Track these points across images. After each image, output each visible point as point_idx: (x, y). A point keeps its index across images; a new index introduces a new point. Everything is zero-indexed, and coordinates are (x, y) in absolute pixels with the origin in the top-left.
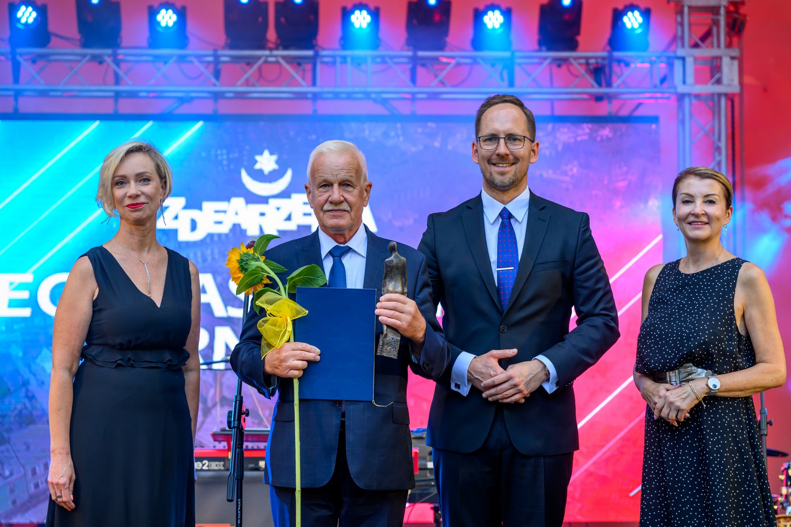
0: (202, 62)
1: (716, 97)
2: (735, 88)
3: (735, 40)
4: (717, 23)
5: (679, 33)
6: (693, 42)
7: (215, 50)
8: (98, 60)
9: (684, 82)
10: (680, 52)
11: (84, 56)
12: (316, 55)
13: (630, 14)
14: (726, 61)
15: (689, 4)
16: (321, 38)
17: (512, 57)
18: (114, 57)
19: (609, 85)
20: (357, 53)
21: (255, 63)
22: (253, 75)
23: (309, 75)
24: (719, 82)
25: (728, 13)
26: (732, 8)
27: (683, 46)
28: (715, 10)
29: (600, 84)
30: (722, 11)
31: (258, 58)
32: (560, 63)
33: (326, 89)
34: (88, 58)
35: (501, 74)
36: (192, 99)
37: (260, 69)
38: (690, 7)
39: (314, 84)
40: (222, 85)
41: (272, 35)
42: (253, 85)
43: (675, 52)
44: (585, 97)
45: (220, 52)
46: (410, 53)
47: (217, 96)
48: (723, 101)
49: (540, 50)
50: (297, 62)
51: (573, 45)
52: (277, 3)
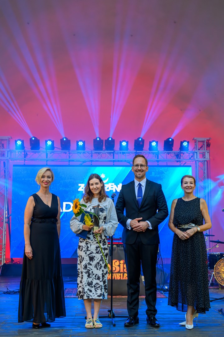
0: (88, 153)
1: (204, 161)
2: (208, 159)
3: (208, 148)
4: (204, 145)
5: (195, 147)
6: (198, 149)
7: (91, 151)
8: (65, 153)
9: (197, 158)
10: (196, 151)
11: (62, 152)
12: (114, 152)
13: (184, 143)
14: (206, 153)
16: (115, 148)
17: (158, 152)
18: (69, 152)
19: (180, 158)
20: (123, 151)
21: (101, 153)
23: (112, 156)
24: (205, 158)
25: (206, 142)
26: (207, 141)
27: (196, 150)
28: (203, 142)
29: (178, 159)
32: (168, 153)
33: (116, 159)
35: (155, 156)
36: (86, 161)
37: (101, 155)
38: (198, 141)
39: (114, 158)
40: (93, 159)
41: (104, 147)
42: (100, 159)
45: (93, 151)
46: (135, 151)
47: (92, 161)
48: (206, 162)
49: (164, 151)
50: (110, 153)
52: (105, 140)
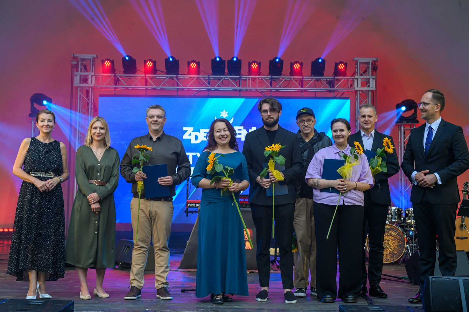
0: (204, 79)
1: (368, 91)
2: (374, 89)
3: (374, 73)
4: (368, 67)
5: (356, 71)
6: (360, 74)
7: (209, 75)
8: (171, 78)
9: (358, 87)
11: (167, 77)
12: (240, 77)
13: (340, 64)
14: (371, 80)
15: (359, 61)
16: (242, 72)
17: (303, 78)
19: (334, 87)
20: (253, 77)
21: (221, 79)
22: (220, 83)
23: (238, 83)
24: (369, 86)
25: (372, 64)
26: (374, 63)
27: (357, 75)
28: (368, 63)
29: (331, 87)
30: (370, 64)
31: (222, 78)
32: (318, 80)
33: (243, 88)
34: (169, 78)
35: (299, 83)
36: (201, 91)
37: (222, 81)
39: (240, 86)
40: (210, 87)
41: (226, 71)
42: (220, 87)
43: (355, 77)
44: (326, 91)
45: (210, 76)
46: (270, 77)
47: (209, 90)
48: (370, 92)
49: (311, 76)
50: (234, 79)
51: (322, 75)
52: (228, 61)
